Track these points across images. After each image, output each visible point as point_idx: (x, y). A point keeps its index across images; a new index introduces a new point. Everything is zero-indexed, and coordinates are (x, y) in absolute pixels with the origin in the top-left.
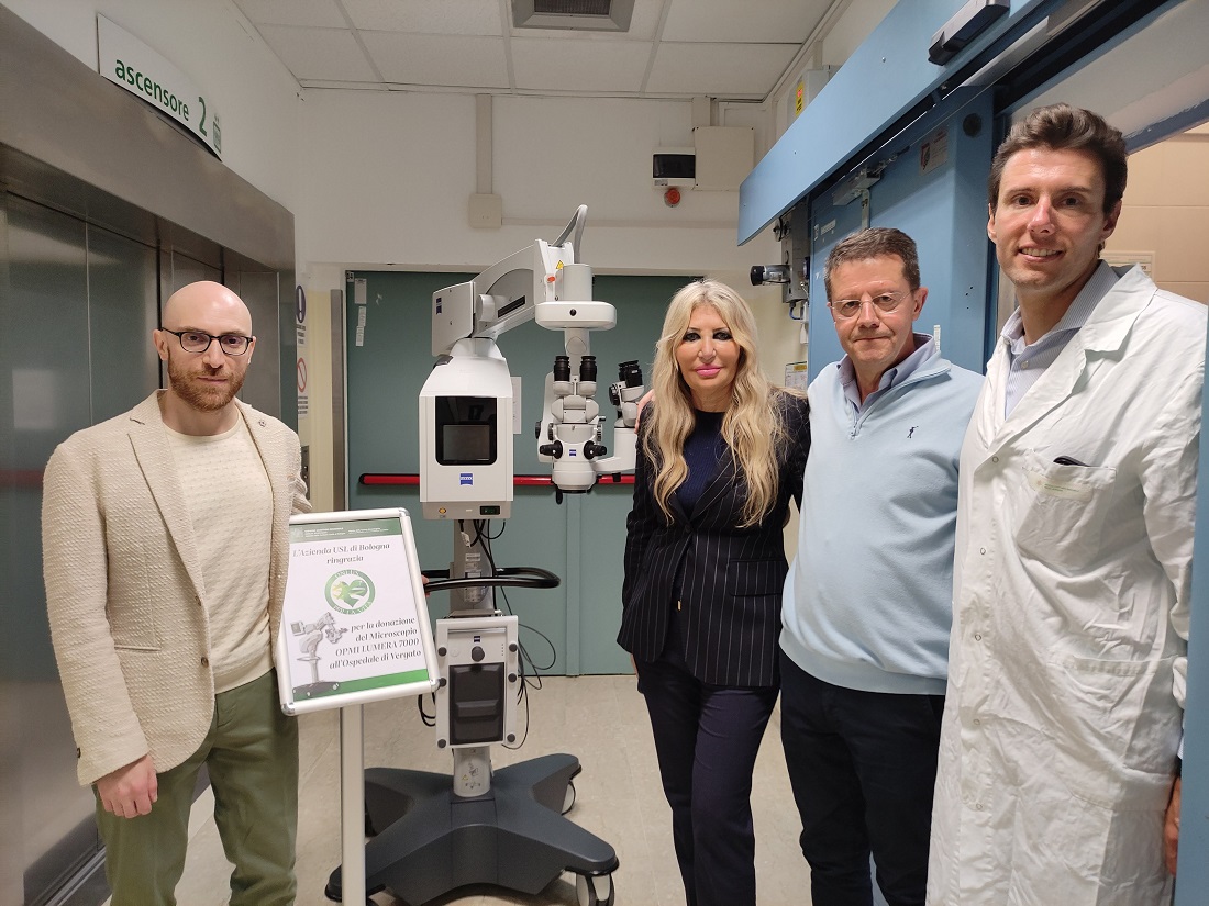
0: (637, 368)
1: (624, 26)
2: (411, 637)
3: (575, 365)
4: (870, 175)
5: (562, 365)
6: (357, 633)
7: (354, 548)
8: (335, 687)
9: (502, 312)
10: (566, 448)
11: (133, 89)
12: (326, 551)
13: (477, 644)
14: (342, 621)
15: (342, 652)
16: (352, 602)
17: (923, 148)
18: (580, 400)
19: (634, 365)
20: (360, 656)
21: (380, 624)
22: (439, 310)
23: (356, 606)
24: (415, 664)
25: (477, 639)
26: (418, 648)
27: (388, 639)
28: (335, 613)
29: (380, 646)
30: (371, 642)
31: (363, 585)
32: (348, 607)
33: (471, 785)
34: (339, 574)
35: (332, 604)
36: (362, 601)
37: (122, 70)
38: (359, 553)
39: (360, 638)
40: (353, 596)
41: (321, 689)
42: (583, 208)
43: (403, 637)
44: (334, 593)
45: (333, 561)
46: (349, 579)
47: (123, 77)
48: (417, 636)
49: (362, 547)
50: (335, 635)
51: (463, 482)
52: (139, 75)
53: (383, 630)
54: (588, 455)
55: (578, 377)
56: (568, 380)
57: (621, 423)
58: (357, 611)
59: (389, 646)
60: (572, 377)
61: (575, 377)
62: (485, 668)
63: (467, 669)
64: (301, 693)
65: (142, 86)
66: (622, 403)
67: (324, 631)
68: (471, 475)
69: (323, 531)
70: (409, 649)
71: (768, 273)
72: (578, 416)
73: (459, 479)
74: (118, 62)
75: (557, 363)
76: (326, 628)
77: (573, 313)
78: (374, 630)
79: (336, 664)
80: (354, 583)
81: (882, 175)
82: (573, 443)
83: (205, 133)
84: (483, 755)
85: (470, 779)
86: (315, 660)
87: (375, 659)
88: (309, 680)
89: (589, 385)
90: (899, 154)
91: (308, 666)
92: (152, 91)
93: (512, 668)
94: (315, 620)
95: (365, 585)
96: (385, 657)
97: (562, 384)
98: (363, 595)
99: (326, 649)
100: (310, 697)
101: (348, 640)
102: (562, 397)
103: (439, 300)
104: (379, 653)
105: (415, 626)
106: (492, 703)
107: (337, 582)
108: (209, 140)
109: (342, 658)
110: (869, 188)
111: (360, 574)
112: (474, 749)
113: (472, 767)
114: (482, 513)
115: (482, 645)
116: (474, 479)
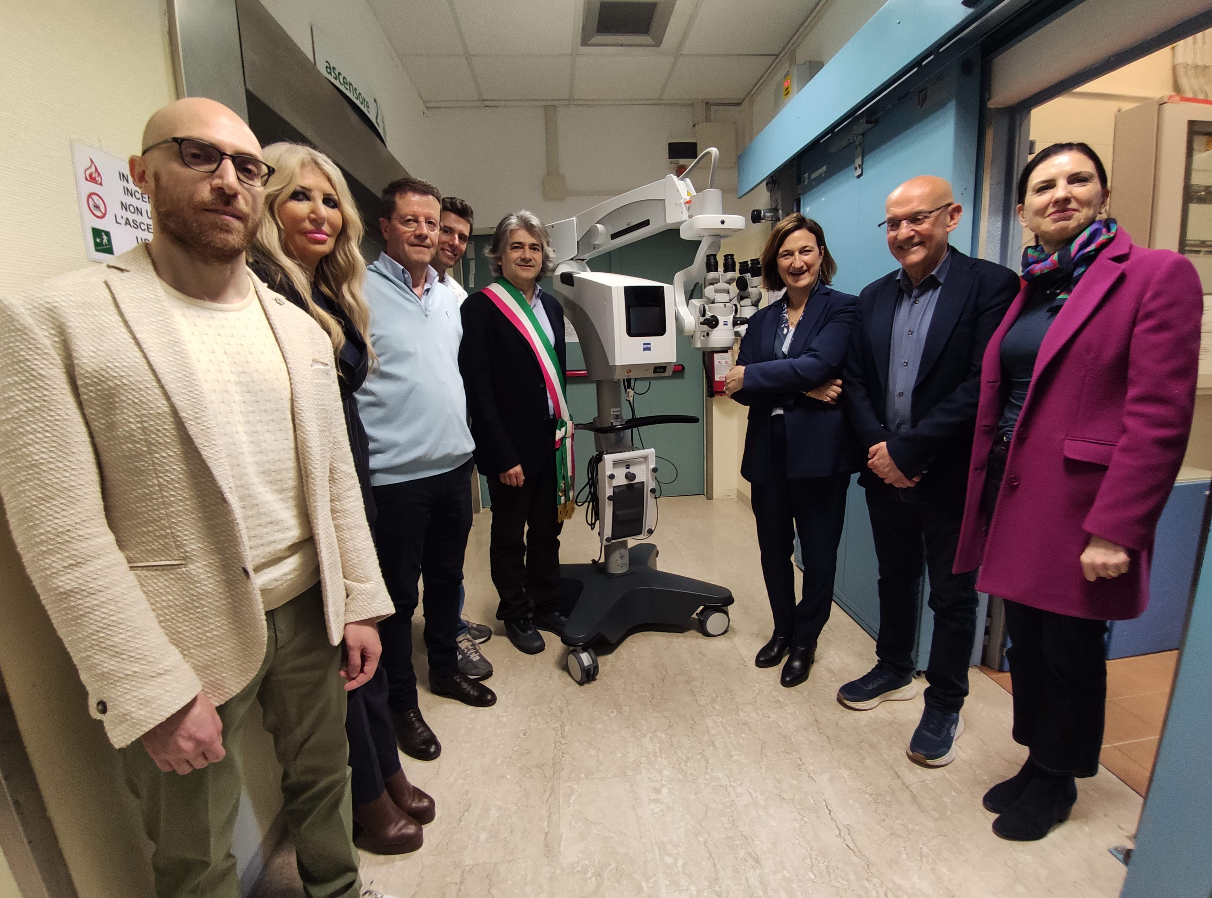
1: (658, 43)
4: (868, 122)
5: (712, 260)
9: (614, 236)
10: (721, 319)
11: (337, 83)
13: (628, 470)
17: (920, 92)
18: (726, 286)
25: (628, 467)
33: (619, 566)
37: (330, 69)
47: (330, 73)
51: (645, 349)
52: (339, 73)
54: (735, 325)
56: (717, 271)
61: (721, 268)
62: (636, 486)
63: (624, 488)
65: (342, 82)
68: (649, 344)
71: (764, 215)
72: (725, 297)
73: (642, 347)
74: (327, 62)
75: (709, 259)
77: (722, 221)
81: (876, 122)
82: (725, 316)
83: (378, 125)
84: (624, 544)
85: (619, 562)
89: (730, 275)
90: (899, 99)
92: (348, 87)
93: (650, 484)
97: (713, 275)
102: (712, 284)
106: (637, 510)
108: (381, 131)
110: (862, 135)
112: (622, 542)
113: (621, 554)
114: (654, 372)
115: (632, 470)
116: (652, 347)
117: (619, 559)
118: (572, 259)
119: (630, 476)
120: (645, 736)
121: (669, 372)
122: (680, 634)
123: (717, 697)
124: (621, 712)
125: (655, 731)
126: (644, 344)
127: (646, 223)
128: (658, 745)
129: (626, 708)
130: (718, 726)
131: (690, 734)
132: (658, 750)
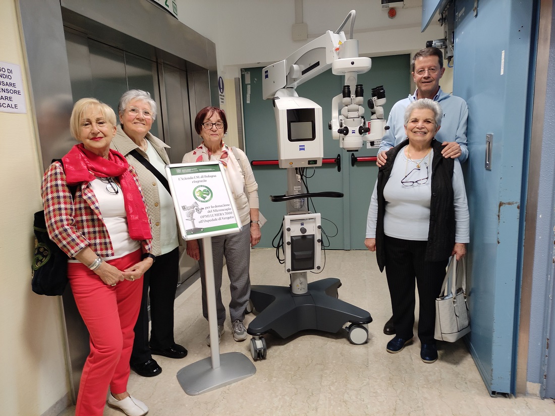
0: (382, 89)
2: (229, 211)
3: (353, 90)
5: (346, 89)
6: (207, 210)
7: (202, 177)
8: (202, 230)
9: (304, 72)
10: (350, 129)
12: (191, 178)
13: (302, 226)
14: (201, 205)
15: (203, 217)
16: (204, 198)
18: (356, 106)
19: (381, 87)
20: (210, 218)
21: (216, 206)
22: (267, 76)
23: (206, 199)
24: (232, 222)
25: (301, 224)
26: (232, 215)
27: (220, 212)
28: (198, 202)
29: (218, 215)
30: (213, 213)
31: (208, 191)
32: (203, 200)
33: (300, 289)
34: (198, 187)
35: (197, 199)
36: (208, 197)
38: (205, 179)
39: (209, 212)
40: (204, 195)
41: (197, 231)
42: (353, 12)
43: (226, 211)
44: (197, 194)
45: (195, 182)
46: (202, 189)
48: (231, 211)
49: (206, 176)
50: (199, 211)
51: (300, 149)
53: (218, 208)
54: (360, 133)
55: (354, 96)
56: (350, 97)
57: (374, 116)
58: (206, 201)
59: (221, 214)
60: (352, 96)
61: (353, 95)
64: (189, 232)
66: (375, 107)
67: (195, 209)
68: (304, 146)
69: (189, 170)
70: (229, 216)
72: (355, 114)
73: (299, 148)
75: (344, 89)
76: (196, 208)
77: (353, 63)
78: (214, 209)
79: (201, 222)
80: (204, 190)
82: (354, 127)
83: (168, 6)
84: (304, 275)
85: (300, 286)
86: (193, 220)
87: (216, 220)
88: (192, 228)
89: (360, 99)
91: (190, 222)
93: (318, 237)
94: (191, 205)
95: (209, 191)
96: (220, 219)
97: (347, 99)
98: (208, 195)
99: (196, 215)
100: (192, 234)
101: (204, 212)
102: (347, 106)
103: (267, 72)
104: (218, 217)
105: (230, 207)
106: (309, 253)
107: (197, 190)
108: (171, 9)
109: (203, 219)
111: (206, 187)
112: (301, 273)
113: (300, 281)
114: (309, 164)
115: (305, 226)
116: (305, 148)
117: (299, 285)
118: (284, 88)
119: (303, 230)
120: (277, 397)
121: (319, 164)
122: (334, 340)
123: (336, 382)
124: (269, 380)
125: (284, 396)
126: (300, 146)
127: (318, 64)
128: (282, 403)
129: (275, 379)
130: (326, 400)
131: (305, 401)
132: (280, 406)
